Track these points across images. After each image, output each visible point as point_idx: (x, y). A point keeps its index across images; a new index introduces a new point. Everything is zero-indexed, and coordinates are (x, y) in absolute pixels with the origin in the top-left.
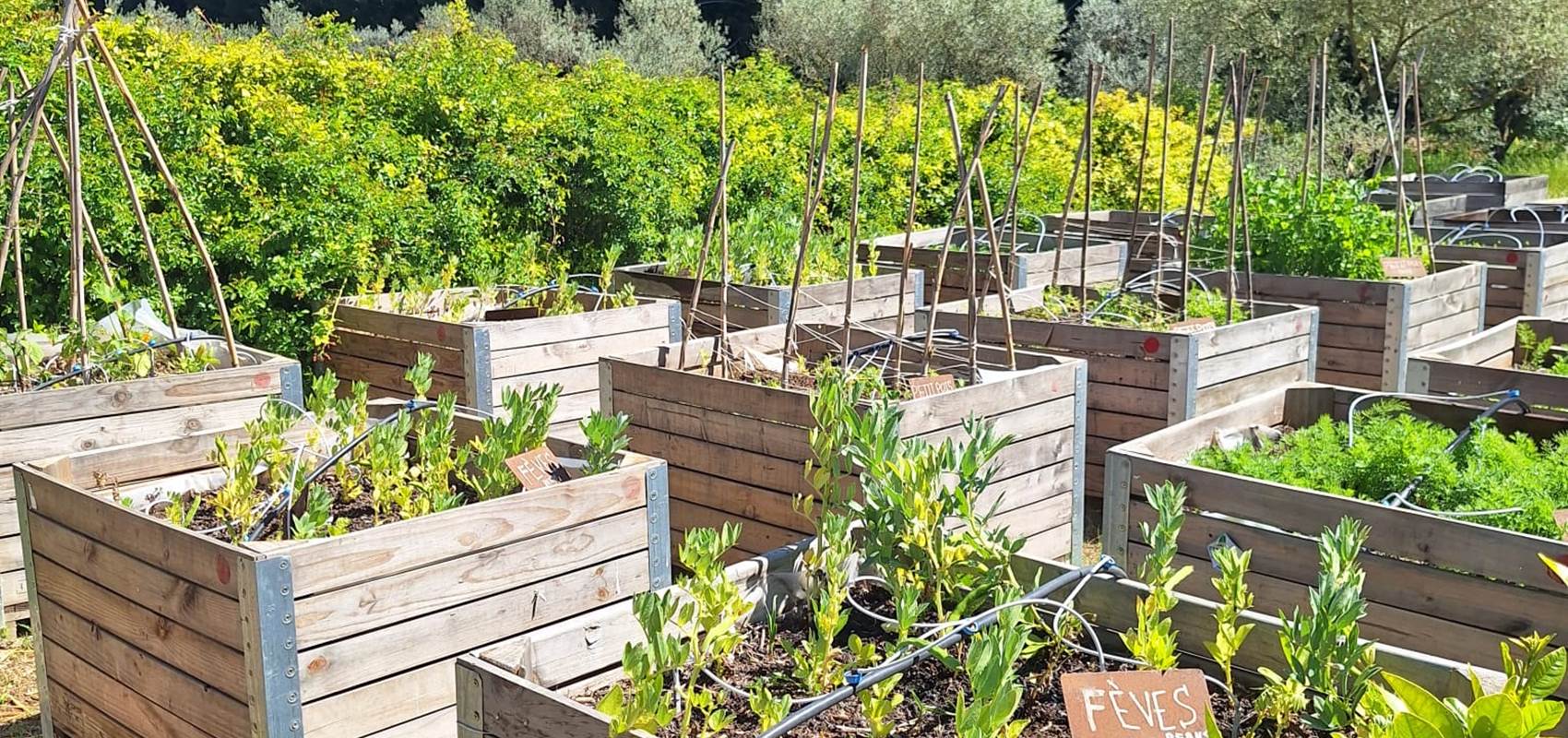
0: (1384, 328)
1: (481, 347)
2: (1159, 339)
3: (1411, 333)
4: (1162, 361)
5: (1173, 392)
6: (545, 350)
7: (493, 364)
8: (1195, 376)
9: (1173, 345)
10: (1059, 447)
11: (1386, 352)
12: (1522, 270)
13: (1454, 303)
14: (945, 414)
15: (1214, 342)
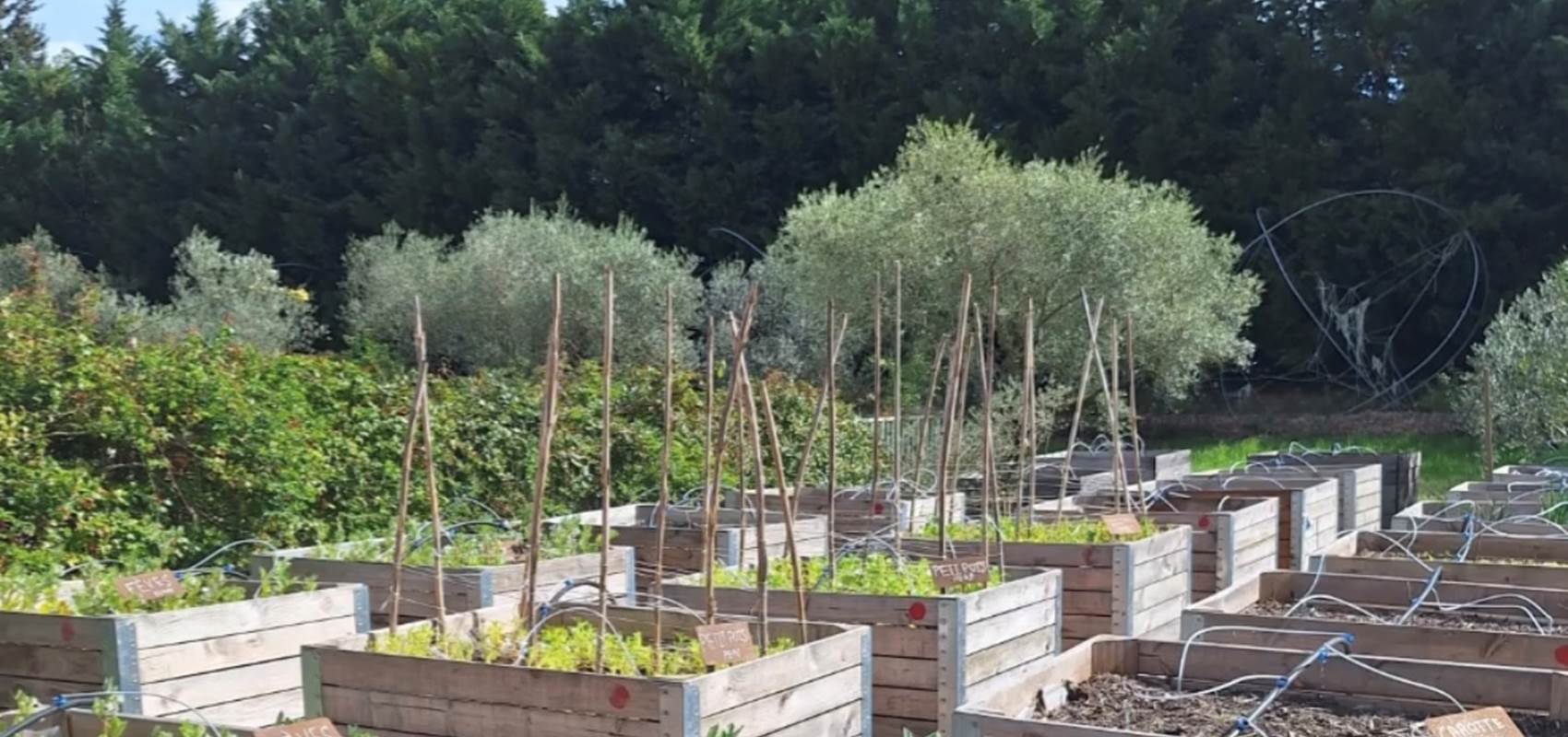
0: (1110, 592)
1: (127, 645)
2: (927, 605)
3: (1136, 595)
4: (928, 627)
5: (943, 662)
6: (207, 647)
7: (143, 666)
8: (964, 642)
9: (941, 609)
10: (849, 722)
11: (1114, 616)
12: (1214, 534)
13: (1168, 566)
14: (744, 689)
15: (978, 607)
